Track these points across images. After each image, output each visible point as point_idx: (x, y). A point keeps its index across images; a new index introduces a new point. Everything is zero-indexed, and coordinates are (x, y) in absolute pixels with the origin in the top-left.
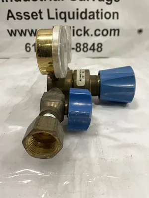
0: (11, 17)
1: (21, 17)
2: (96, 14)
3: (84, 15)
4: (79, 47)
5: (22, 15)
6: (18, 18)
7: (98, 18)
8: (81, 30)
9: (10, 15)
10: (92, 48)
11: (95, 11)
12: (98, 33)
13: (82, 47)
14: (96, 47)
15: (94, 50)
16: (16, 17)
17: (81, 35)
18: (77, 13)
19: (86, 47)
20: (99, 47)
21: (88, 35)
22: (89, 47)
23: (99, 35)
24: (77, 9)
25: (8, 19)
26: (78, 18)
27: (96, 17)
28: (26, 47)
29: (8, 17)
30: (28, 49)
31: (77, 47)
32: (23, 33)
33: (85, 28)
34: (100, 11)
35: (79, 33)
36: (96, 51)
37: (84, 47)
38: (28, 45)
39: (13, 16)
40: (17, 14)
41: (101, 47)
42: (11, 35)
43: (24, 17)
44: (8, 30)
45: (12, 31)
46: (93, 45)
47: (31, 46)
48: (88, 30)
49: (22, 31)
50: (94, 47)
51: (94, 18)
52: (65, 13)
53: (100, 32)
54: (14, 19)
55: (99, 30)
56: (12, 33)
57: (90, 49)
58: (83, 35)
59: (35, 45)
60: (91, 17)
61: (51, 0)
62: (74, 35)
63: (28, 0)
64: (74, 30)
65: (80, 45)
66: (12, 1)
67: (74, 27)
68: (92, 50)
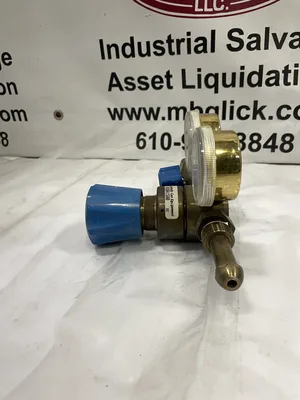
0: (115, 86)
1: (134, 85)
2: (282, 75)
3: (255, 79)
4: (242, 141)
5: (136, 82)
6: (127, 88)
7: (287, 83)
8: (248, 108)
9: (115, 82)
10: (270, 144)
11: (280, 69)
12: (284, 112)
13: (247, 141)
14: (279, 142)
15: (273, 148)
16: (124, 85)
17: (247, 116)
18: (242, 74)
19: (257, 142)
20: (285, 142)
21: (263, 118)
22: (262, 142)
23: (288, 116)
24: (243, 68)
25: (110, 90)
26: (242, 85)
27: (281, 81)
28: (138, 140)
29: (111, 86)
30: (141, 143)
32: (134, 114)
33: (256, 103)
34: (292, 68)
35: (244, 113)
36: (278, 150)
37: (253, 142)
38: (142, 137)
39: (119, 85)
40: (126, 79)
41: (290, 143)
42: (113, 118)
43: (137, 85)
44: (109, 109)
45: (115, 110)
46: (274, 137)
47: (146, 138)
48: (263, 107)
49: (133, 110)
50: (274, 142)
51: (277, 83)
52: (216, 76)
53: (291, 112)
54: (121, 89)
55: (289, 108)
56: (115, 114)
57: (266, 146)
58: (251, 117)
59: (154, 136)
60: (272, 82)
61: (189, 52)
62: (231, 118)
63: (148, 54)
64: (232, 108)
65: (244, 136)
66: (118, 57)
67: (232, 102)
68: (269, 147)
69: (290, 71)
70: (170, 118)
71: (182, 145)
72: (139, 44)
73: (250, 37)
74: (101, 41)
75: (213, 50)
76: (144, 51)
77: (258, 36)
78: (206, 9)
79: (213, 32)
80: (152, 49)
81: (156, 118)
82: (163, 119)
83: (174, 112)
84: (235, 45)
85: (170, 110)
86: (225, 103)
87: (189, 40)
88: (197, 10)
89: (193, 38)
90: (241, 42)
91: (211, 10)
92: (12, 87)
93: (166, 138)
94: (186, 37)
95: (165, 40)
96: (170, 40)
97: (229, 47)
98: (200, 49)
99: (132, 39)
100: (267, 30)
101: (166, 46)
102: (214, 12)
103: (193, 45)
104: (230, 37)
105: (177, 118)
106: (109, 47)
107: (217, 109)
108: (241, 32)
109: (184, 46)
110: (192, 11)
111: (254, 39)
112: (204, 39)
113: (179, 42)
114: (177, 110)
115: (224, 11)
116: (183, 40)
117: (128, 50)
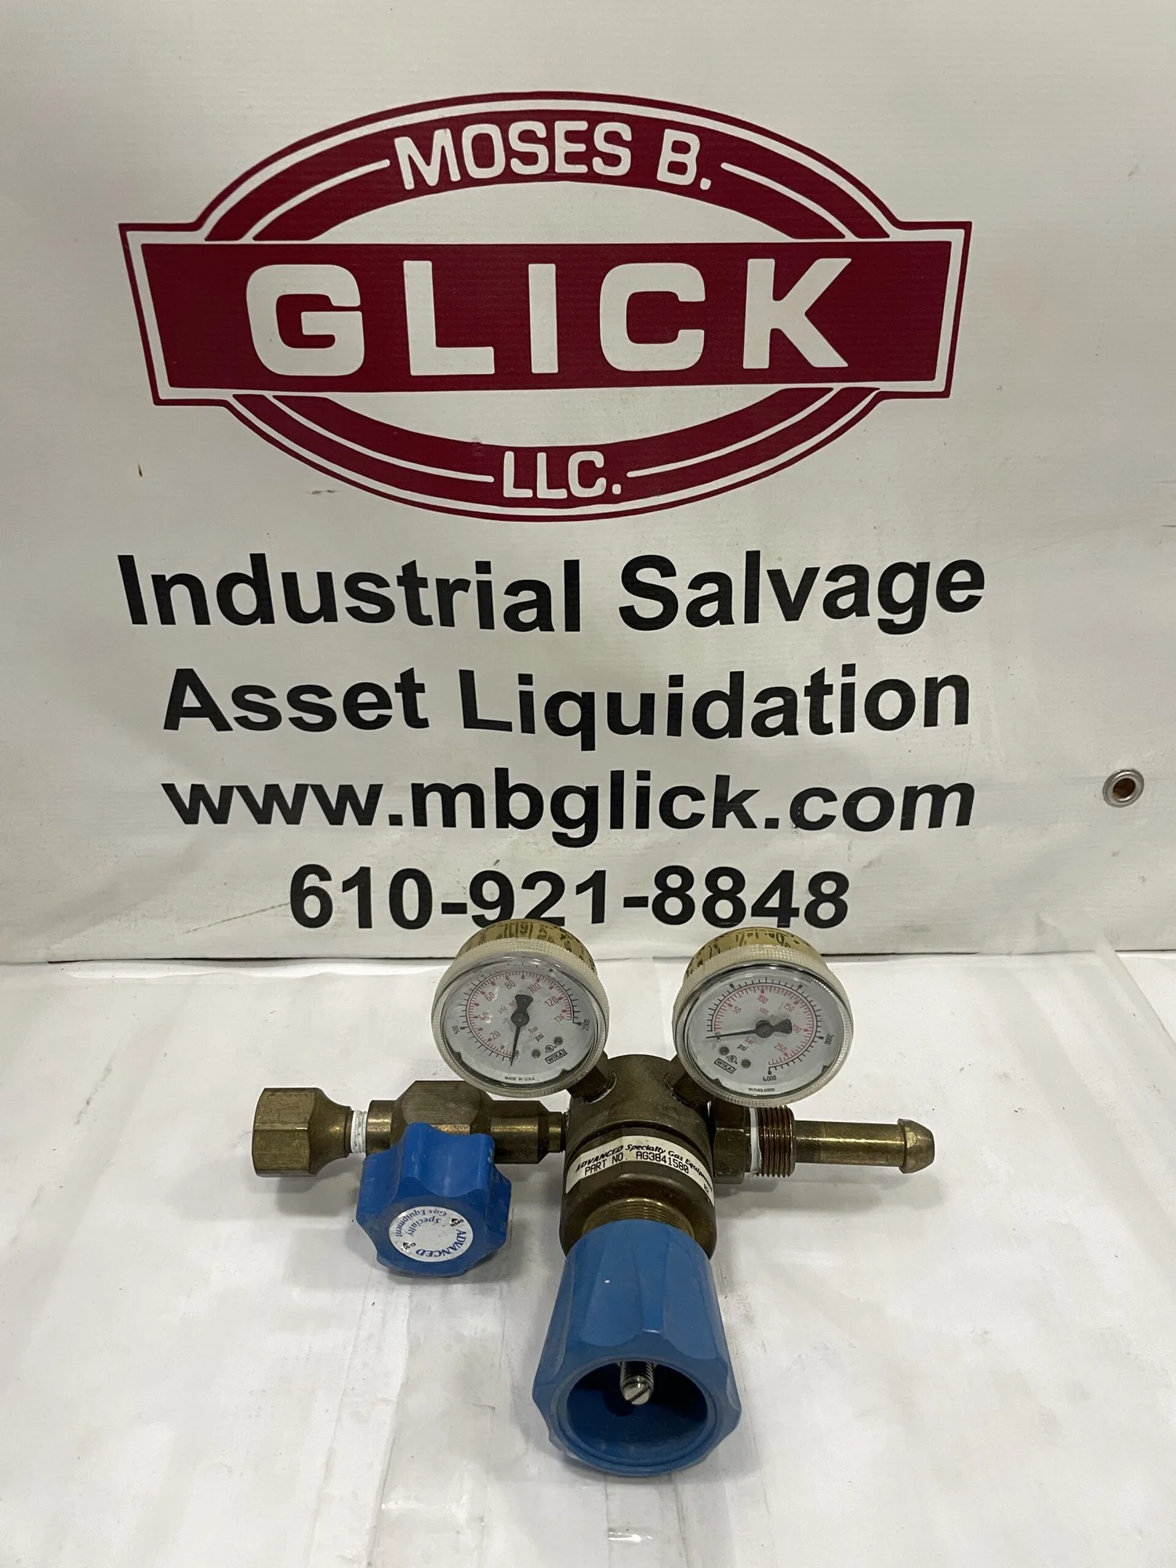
0: (192, 713)
1: (274, 719)
2: (804, 703)
3: (718, 713)
4: (681, 893)
5: (280, 703)
6: (243, 722)
7: (820, 727)
8: (696, 795)
9: (190, 700)
10: (774, 902)
11: (799, 684)
12: (814, 809)
13: (699, 893)
14: (801, 898)
15: (785, 914)
16: (230, 711)
17: (696, 819)
18: (675, 702)
19: (732, 895)
20: (820, 898)
21: (747, 822)
22: (749, 897)
23: (827, 820)
24: (676, 680)
25: (171, 723)
26: (674, 730)
27: (803, 721)
28: (298, 894)
29: (176, 712)
30: (312, 907)
31: (667, 892)
32: (275, 805)
33: (722, 782)
34: (834, 679)
35: (683, 807)
36: (799, 922)
37: (717, 895)
38: (311, 881)
39: (208, 709)
40: (239, 693)
41: (834, 898)
42: (189, 816)
43: (287, 712)
44: (170, 789)
45: (198, 791)
46: (784, 881)
47: (332, 888)
48: (747, 794)
49: (273, 791)
50: (787, 897)
51: (789, 728)
52: (586, 701)
53: (836, 809)
54: (221, 724)
55: (828, 796)
56: (198, 805)
57: (760, 909)
58: (709, 819)
59: (361, 880)
60: (773, 722)
61: (486, 621)
62: (642, 822)
63: (328, 611)
64: (643, 795)
65: (687, 877)
66: (202, 617)
67: (644, 775)
68: (771, 912)
69: (829, 690)
70: (420, 819)
72: (290, 580)
73: (696, 583)
74: (127, 564)
75: (572, 623)
76: (310, 602)
77: (722, 580)
78: (543, 492)
79: (572, 569)
80: (343, 600)
81: (365, 817)
82: (396, 820)
83: (434, 801)
84: (650, 608)
85: (419, 794)
86: (617, 779)
87: (485, 589)
89: (499, 582)
90: (668, 599)
91: (561, 494)
93: (410, 887)
94: (474, 577)
95: (392, 574)
96: (410, 579)
97: (629, 615)
98: (527, 616)
99: (258, 561)
100: (753, 558)
101: (396, 594)
102: (572, 501)
103: (501, 603)
104: (630, 581)
105: (449, 820)
106: (162, 585)
107: (590, 796)
108: (666, 568)
109: (466, 604)
111: (711, 588)
112: (541, 589)
113: (447, 590)
114: (448, 796)
115: (607, 498)
116: (463, 585)
117: (244, 599)
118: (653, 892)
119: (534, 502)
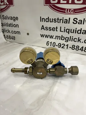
0: (43, 29)
1: (48, 29)
3: (79, 32)
4: (74, 47)
5: (48, 28)
6: (46, 30)
8: (77, 39)
9: (43, 28)
10: (81, 49)
13: (75, 47)
14: (84, 49)
16: (45, 29)
17: (76, 41)
18: (76, 30)
19: (78, 48)
21: (80, 42)
22: (79, 48)
24: (76, 28)
25: (41, 29)
26: (75, 33)
28: (47, 43)
29: (42, 28)
30: (48, 44)
31: (73, 47)
32: (47, 36)
33: (79, 38)
36: (83, 51)
38: (48, 42)
39: (44, 28)
40: (46, 27)
42: (41, 37)
43: (49, 29)
45: (42, 35)
46: (83, 47)
47: (49, 43)
48: (81, 39)
49: (47, 35)
52: (69, 30)
54: (44, 30)
56: (42, 36)
57: (80, 49)
59: (51, 43)
61: (63, 23)
62: (72, 41)
63: (52, 22)
64: (72, 38)
66: (44, 21)
67: (73, 37)
68: (81, 50)
70: (56, 39)
71: (58, 46)
72: (50, 19)
73: (79, 21)
74: (41, 17)
75: (69, 23)
76: (51, 21)
77: (81, 21)
78: (68, 12)
79: (70, 18)
80: (53, 21)
81: (52, 38)
82: (54, 38)
83: (57, 37)
84: (75, 22)
85: (56, 36)
86: (71, 37)
87: (63, 20)
88: (66, 12)
89: (64, 19)
90: (77, 22)
91: (70, 12)
92: (17, 26)
93: (54, 43)
94: (62, 19)
95: (57, 19)
96: (58, 19)
97: (73, 23)
98: (66, 22)
99: (48, 17)
100: (84, 19)
101: (57, 20)
102: (71, 13)
103: (64, 21)
104: (74, 20)
105: (58, 39)
106: (42, 19)
107: (68, 38)
108: (77, 19)
109: (61, 21)
110: (65, 12)
111: (80, 21)
112: (67, 20)
113: (60, 20)
114: (58, 37)
115: (73, 13)
116: (61, 19)
118: (72, 47)
119: (68, 13)
